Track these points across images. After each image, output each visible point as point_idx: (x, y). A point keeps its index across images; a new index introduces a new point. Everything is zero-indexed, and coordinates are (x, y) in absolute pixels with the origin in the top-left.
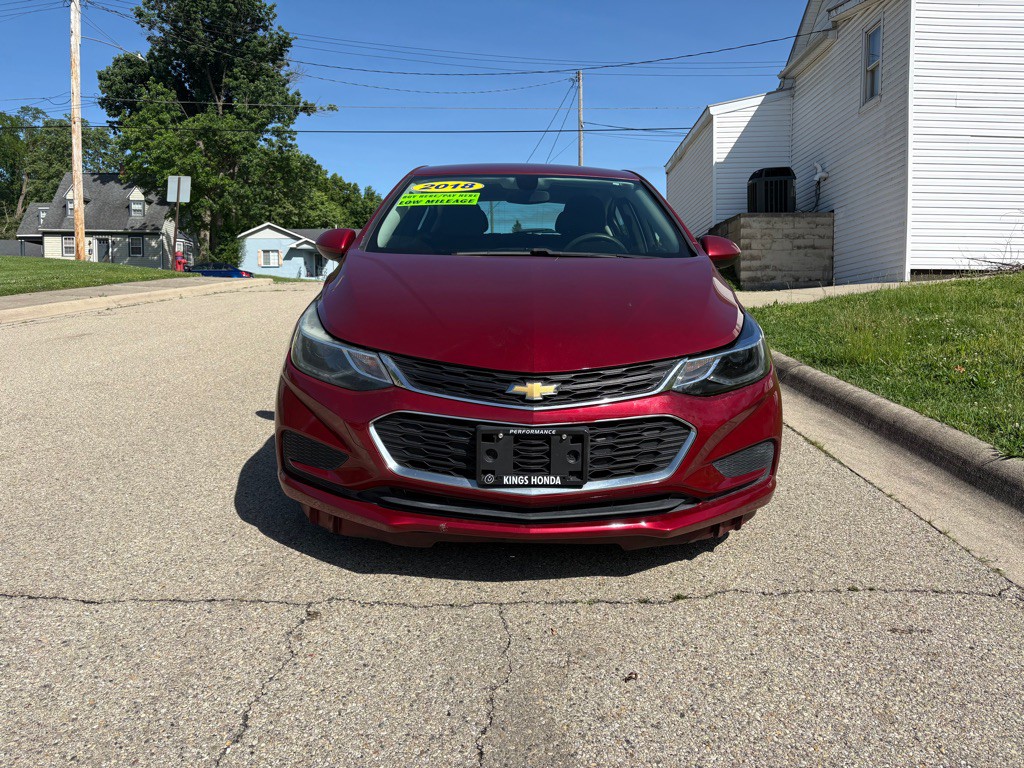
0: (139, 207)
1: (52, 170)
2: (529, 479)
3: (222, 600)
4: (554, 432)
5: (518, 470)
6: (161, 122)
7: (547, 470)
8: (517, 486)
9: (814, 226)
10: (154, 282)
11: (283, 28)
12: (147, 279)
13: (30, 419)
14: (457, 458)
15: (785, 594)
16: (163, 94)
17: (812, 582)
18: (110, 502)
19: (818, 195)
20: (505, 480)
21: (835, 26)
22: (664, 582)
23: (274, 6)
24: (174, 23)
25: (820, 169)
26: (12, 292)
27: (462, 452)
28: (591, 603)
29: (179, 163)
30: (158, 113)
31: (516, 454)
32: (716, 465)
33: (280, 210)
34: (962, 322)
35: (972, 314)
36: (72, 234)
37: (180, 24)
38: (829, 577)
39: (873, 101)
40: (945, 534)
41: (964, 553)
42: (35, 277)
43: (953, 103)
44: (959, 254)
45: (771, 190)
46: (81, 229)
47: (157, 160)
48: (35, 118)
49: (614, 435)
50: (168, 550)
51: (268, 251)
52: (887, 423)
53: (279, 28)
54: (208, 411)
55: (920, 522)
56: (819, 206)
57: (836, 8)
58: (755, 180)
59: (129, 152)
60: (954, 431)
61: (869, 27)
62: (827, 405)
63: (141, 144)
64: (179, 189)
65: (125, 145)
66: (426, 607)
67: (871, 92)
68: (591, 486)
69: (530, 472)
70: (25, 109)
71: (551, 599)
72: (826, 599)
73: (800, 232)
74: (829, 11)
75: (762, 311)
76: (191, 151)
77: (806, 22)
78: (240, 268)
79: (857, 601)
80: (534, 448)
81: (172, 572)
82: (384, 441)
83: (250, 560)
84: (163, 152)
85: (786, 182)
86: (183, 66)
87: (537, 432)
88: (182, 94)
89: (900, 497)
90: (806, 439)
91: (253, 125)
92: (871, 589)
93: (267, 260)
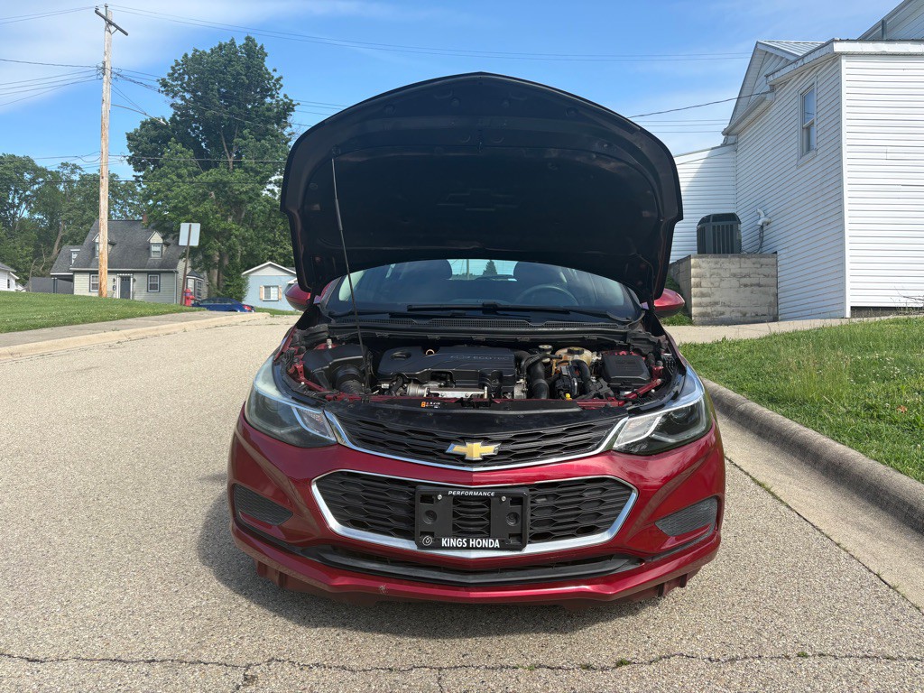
0: (158, 249)
1: (85, 217)
2: (468, 542)
3: (162, 661)
4: (492, 494)
5: (458, 532)
6: (179, 176)
7: (486, 533)
8: (455, 548)
9: (759, 266)
10: (163, 317)
11: (288, 96)
12: (157, 314)
13: (22, 456)
14: (398, 519)
15: (732, 660)
16: (181, 153)
17: (761, 646)
18: (76, 545)
19: (761, 238)
20: (444, 542)
21: (773, 88)
22: (608, 643)
23: (281, 78)
24: (193, 92)
25: (763, 215)
26: (36, 327)
27: (402, 512)
28: (533, 668)
29: (193, 210)
30: (177, 168)
31: (455, 515)
32: (659, 525)
33: (281, 251)
34: (902, 361)
35: (910, 353)
36: (96, 272)
37: (200, 93)
38: (778, 640)
39: (810, 155)
40: (894, 588)
41: (915, 612)
42: (59, 313)
43: (884, 156)
44: (895, 293)
45: (719, 233)
46: (104, 267)
47: (175, 208)
48: (73, 172)
49: (556, 496)
50: (120, 601)
51: (269, 287)
52: (833, 464)
53: (285, 96)
54: (187, 447)
55: (868, 575)
56: (763, 249)
57: (773, 73)
58: (704, 225)
59: (151, 202)
60: (900, 474)
61: (803, 90)
62: (774, 443)
63: (162, 195)
64: (190, 234)
65: (146, 197)
66: (364, 670)
67: (808, 147)
68: (532, 549)
69: (467, 534)
70: (65, 165)
71: (491, 663)
72: (774, 667)
73: (745, 272)
74: (767, 76)
75: (711, 347)
76: (204, 200)
77: (746, 86)
78: (244, 303)
79: (806, 670)
80: (473, 510)
81: (119, 627)
82: (325, 500)
83: (198, 613)
84: (180, 202)
85: (732, 226)
86: (201, 128)
87: (476, 494)
88: (199, 153)
89: (849, 546)
90: (754, 480)
91: (258, 178)
92: (821, 655)
93: (268, 294)
